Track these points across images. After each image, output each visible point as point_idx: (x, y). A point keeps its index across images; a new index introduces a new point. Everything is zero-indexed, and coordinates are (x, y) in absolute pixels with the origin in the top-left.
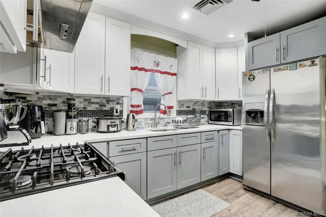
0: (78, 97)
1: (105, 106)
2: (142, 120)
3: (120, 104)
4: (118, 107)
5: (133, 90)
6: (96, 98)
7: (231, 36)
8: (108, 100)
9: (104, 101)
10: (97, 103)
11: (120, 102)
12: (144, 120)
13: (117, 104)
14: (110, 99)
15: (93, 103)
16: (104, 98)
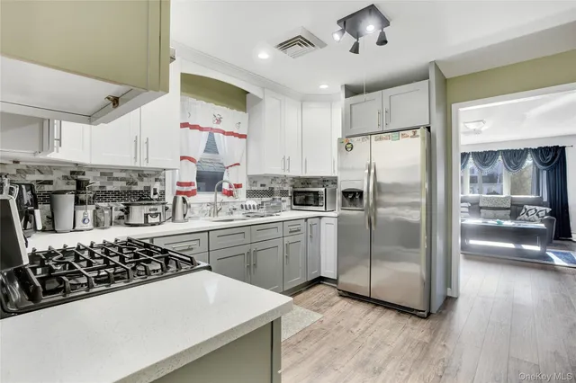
0: (90, 169)
1: (136, 184)
2: (196, 205)
3: (160, 180)
4: (157, 186)
5: (182, 158)
6: (122, 170)
7: (324, 87)
8: (142, 174)
9: (135, 176)
10: (122, 179)
11: (161, 177)
13: (156, 180)
14: (145, 173)
15: (117, 179)
16: (134, 171)
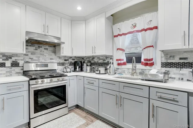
0: (96, 57)
1: (105, 61)
2: (125, 69)
3: (112, 59)
4: (111, 61)
5: (118, 49)
6: (102, 56)
8: (107, 57)
9: (105, 58)
10: (102, 59)
11: (112, 58)
12: (127, 69)
13: (111, 59)
14: (108, 56)
15: (101, 59)
16: (105, 56)
